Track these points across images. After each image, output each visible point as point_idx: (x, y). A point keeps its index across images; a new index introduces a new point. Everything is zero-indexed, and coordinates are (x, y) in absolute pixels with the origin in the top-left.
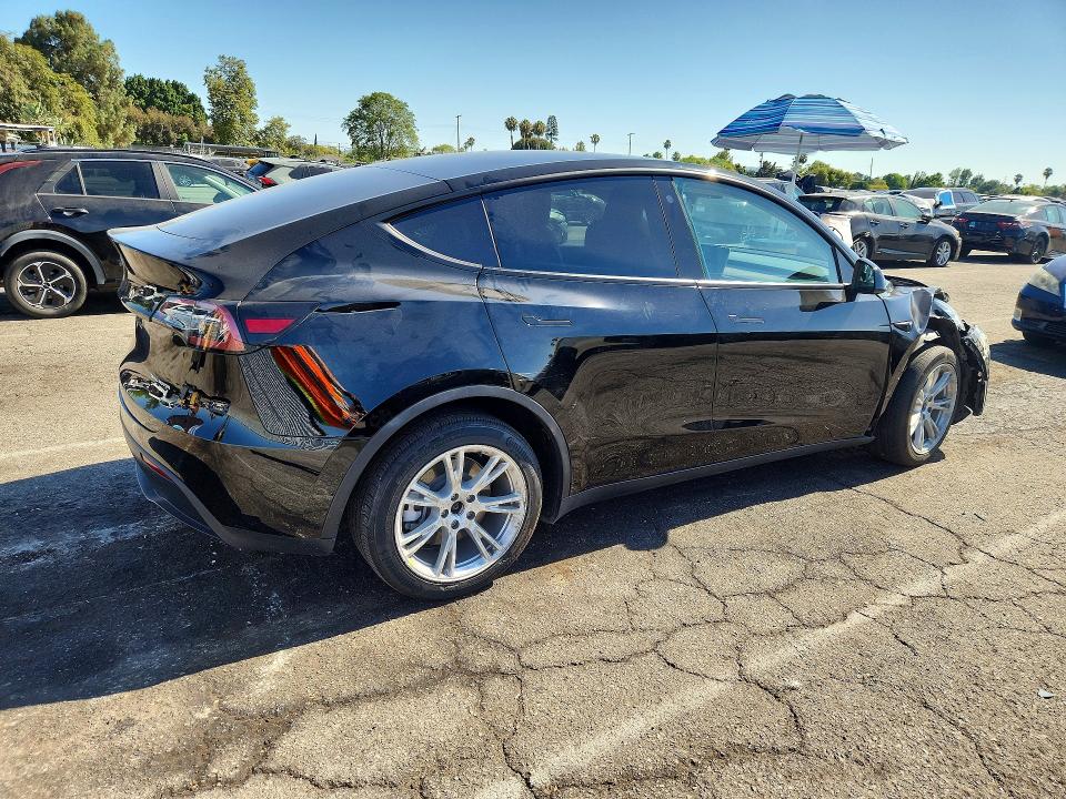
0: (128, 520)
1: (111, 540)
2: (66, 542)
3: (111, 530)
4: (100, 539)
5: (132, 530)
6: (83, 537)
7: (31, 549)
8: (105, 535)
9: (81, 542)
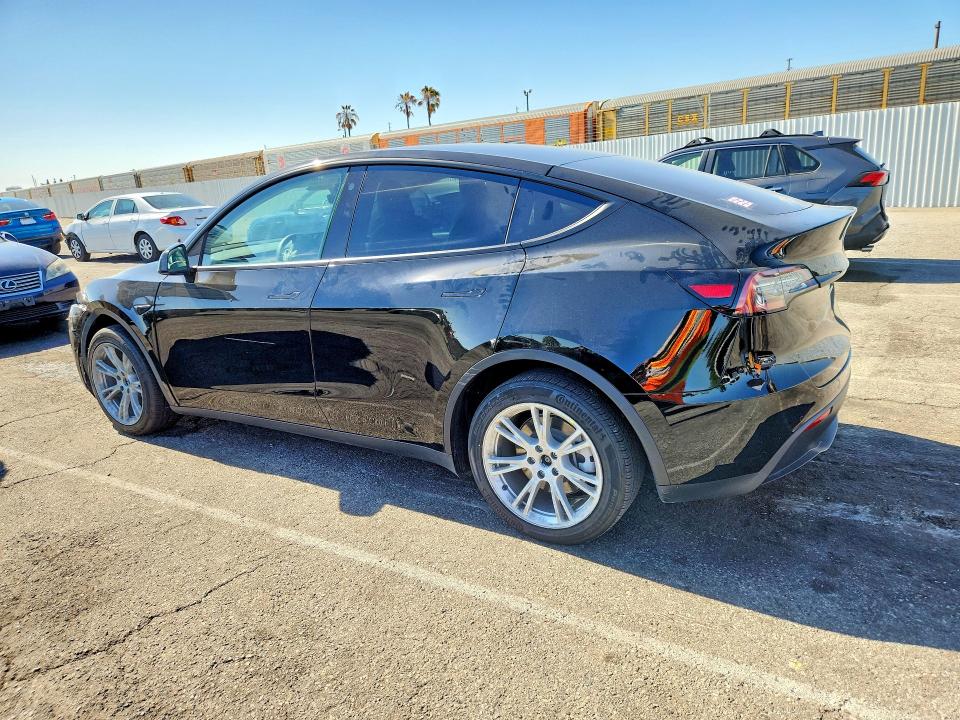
0: (838, 522)
1: (860, 508)
2: (902, 523)
3: (857, 518)
4: (870, 513)
5: (836, 510)
6: (886, 522)
7: (937, 528)
8: (864, 515)
9: (887, 516)
